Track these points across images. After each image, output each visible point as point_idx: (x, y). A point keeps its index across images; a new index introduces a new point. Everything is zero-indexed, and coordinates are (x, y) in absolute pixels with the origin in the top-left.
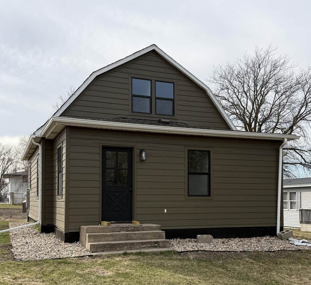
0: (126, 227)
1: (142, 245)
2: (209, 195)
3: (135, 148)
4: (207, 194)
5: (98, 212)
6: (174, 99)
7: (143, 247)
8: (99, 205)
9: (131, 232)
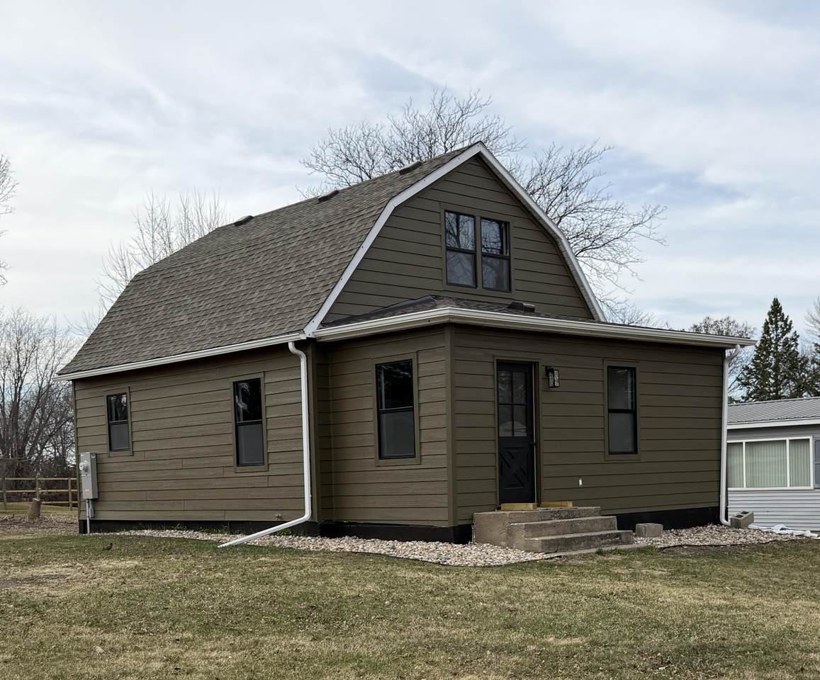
0: (558, 511)
1: (602, 539)
2: (635, 451)
3: (540, 365)
4: (631, 449)
5: (492, 486)
6: (510, 256)
7: (603, 544)
8: (493, 473)
9: (566, 520)
